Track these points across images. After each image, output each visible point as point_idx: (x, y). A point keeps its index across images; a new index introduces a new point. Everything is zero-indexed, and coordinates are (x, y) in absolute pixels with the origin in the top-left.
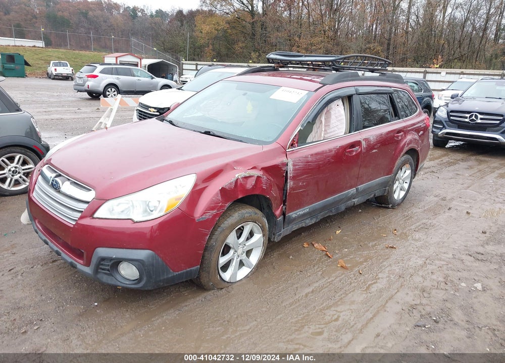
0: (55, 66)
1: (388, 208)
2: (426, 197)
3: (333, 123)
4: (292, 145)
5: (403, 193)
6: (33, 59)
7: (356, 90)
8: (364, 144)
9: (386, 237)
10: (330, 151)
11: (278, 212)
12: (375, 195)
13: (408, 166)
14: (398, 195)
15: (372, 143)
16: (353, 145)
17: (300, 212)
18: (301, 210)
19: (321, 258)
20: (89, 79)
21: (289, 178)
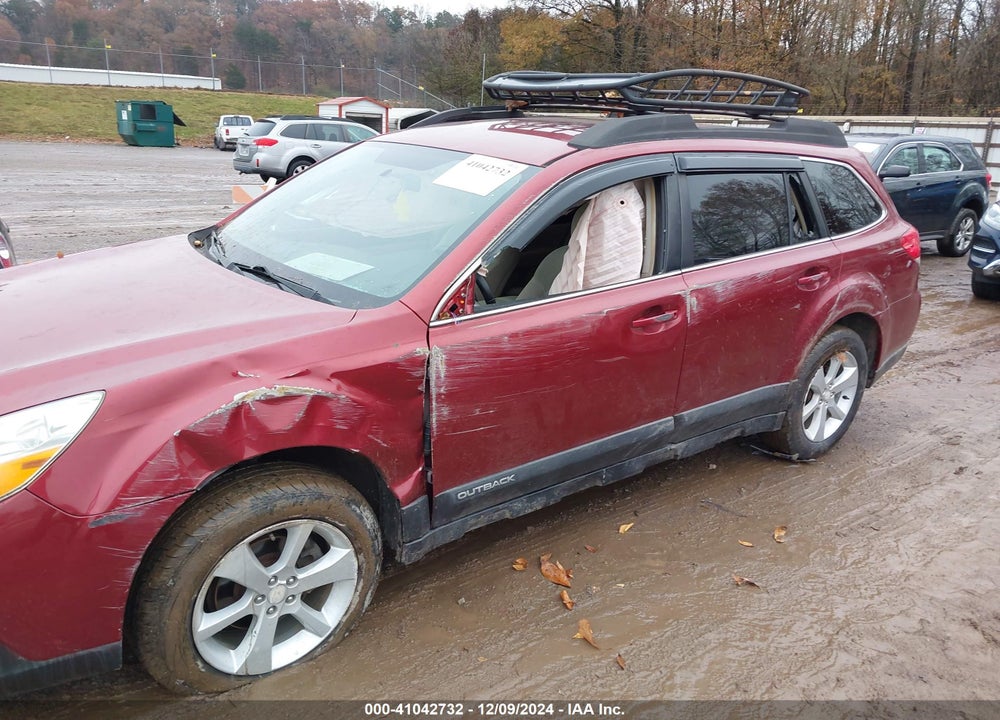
0: (228, 125)
1: (791, 461)
2: (907, 434)
3: (610, 250)
4: (453, 309)
5: (833, 426)
6: (193, 112)
7: (681, 162)
8: (692, 303)
9: (748, 550)
10: (578, 322)
11: (402, 490)
12: (743, 432)
13: (845, 356)
14: (821, 429)
15: (720, 300)
16: (656, 307)
17: (486, 484)
18: (489, 477)
19: (542, 607)
20: (260, 147)
21: (434, 397)
